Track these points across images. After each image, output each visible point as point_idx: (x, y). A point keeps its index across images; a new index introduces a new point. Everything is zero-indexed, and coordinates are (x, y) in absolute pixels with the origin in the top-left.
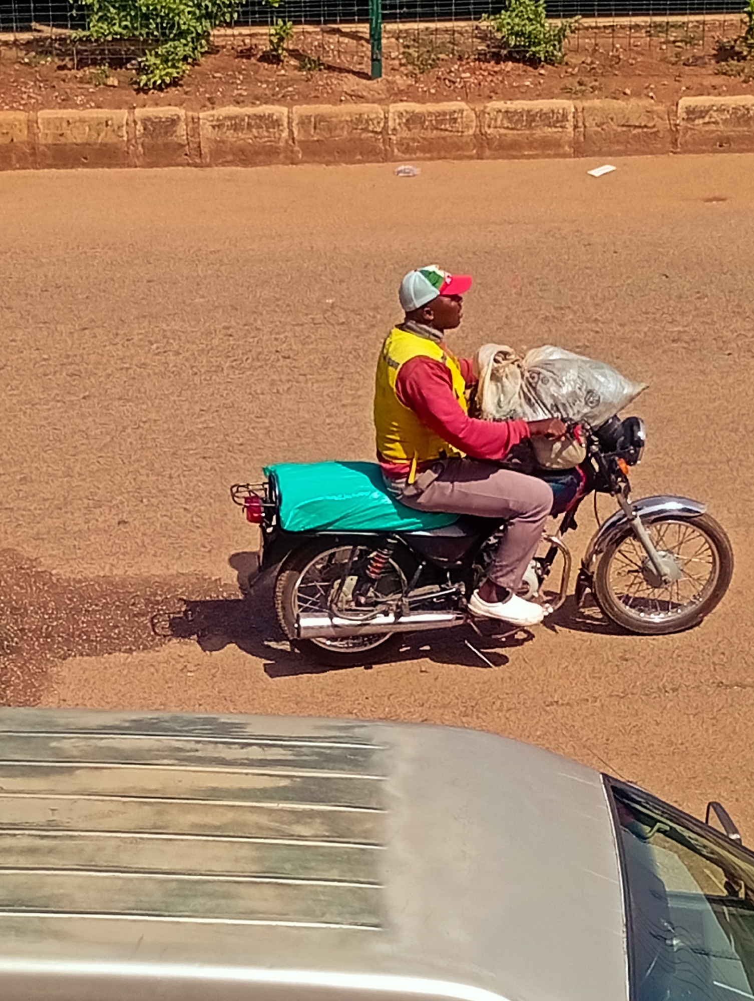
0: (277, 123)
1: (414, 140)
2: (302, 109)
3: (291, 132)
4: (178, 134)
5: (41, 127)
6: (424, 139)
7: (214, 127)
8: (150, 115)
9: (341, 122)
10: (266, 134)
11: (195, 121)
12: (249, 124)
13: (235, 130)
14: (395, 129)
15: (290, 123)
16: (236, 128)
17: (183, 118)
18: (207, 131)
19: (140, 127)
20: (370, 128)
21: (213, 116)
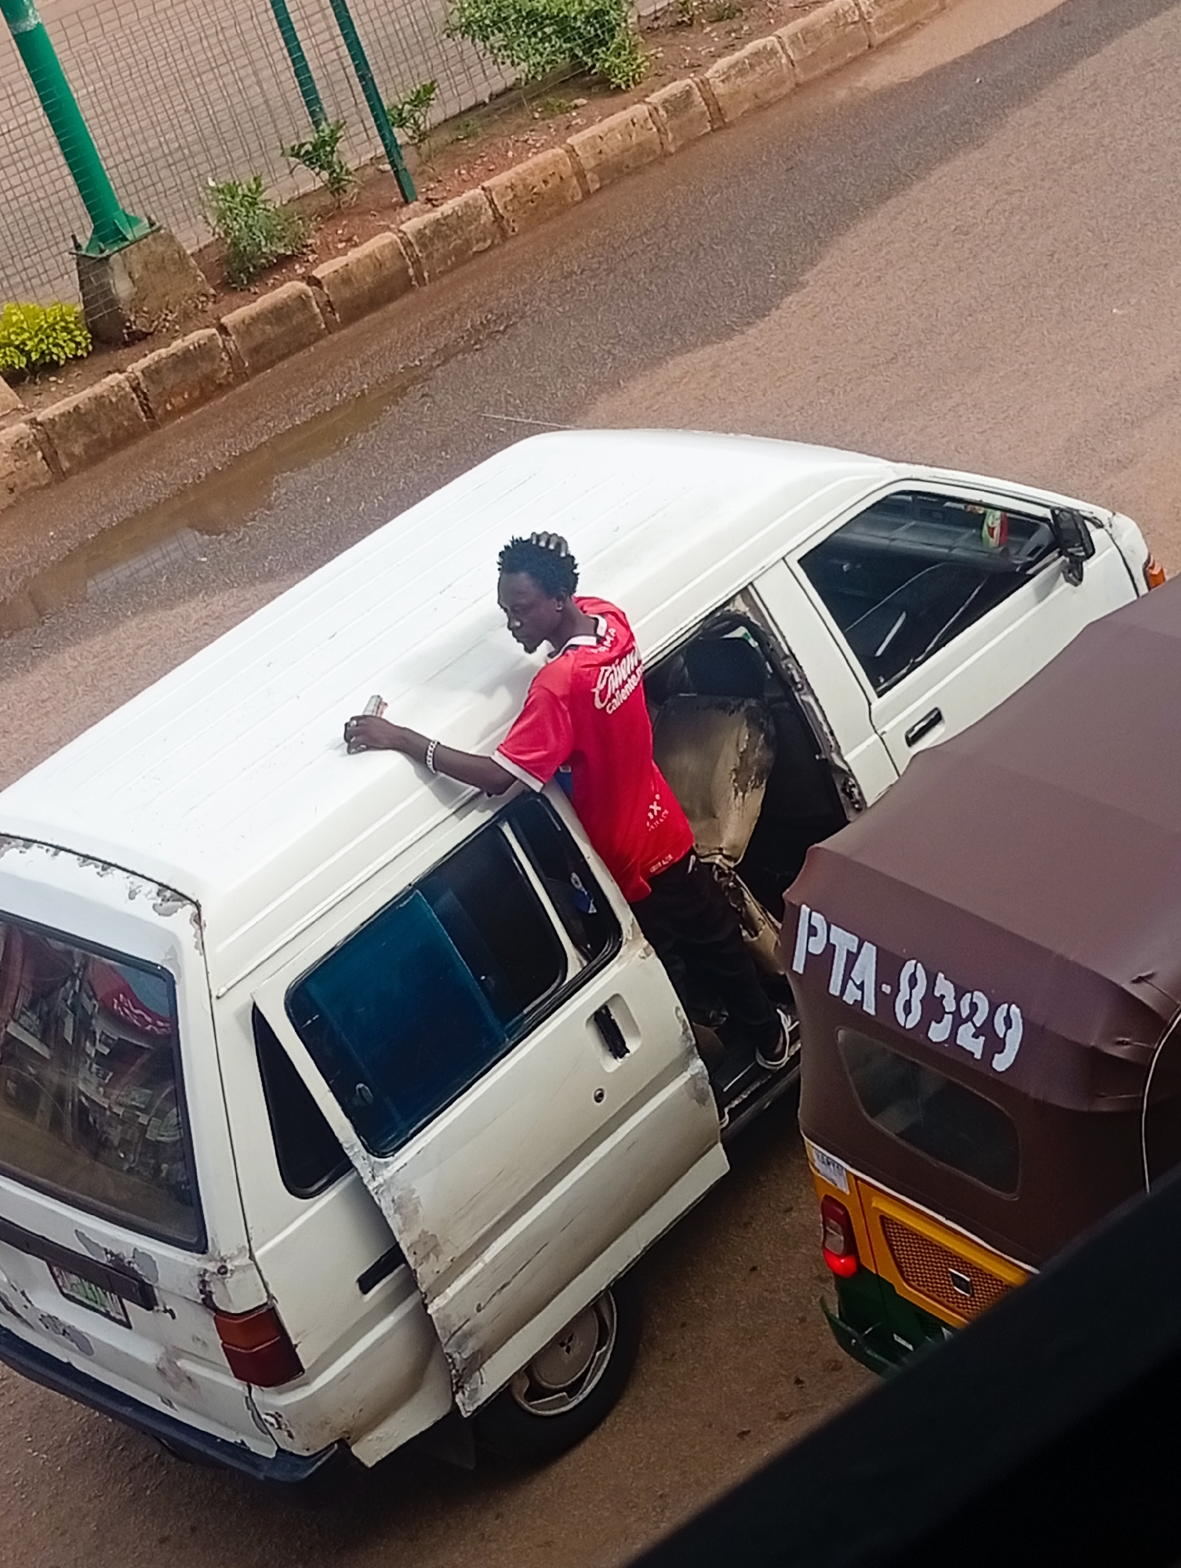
0: (773, 52)
1: (886, 15)
2: (785, 31)
3: (788, 56)
4: (696, 103)
5: (579, 153)
6: (896, 10)
7: (723, 81)
8: (666, 96)
9: (823, 26)
10: (768, 67)
11: (705, 82)
12: (750, 64)
13: (742, 76)
14: (869, 12)
15: (783, 48)
16: (742, 73)
17: (694, 85)
18: (720, 89)
19: (662, 112)
20: (849, 20)
21: (717, 72)
